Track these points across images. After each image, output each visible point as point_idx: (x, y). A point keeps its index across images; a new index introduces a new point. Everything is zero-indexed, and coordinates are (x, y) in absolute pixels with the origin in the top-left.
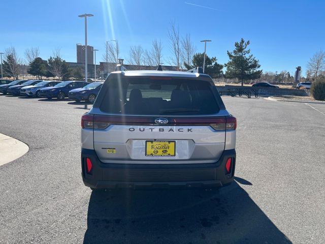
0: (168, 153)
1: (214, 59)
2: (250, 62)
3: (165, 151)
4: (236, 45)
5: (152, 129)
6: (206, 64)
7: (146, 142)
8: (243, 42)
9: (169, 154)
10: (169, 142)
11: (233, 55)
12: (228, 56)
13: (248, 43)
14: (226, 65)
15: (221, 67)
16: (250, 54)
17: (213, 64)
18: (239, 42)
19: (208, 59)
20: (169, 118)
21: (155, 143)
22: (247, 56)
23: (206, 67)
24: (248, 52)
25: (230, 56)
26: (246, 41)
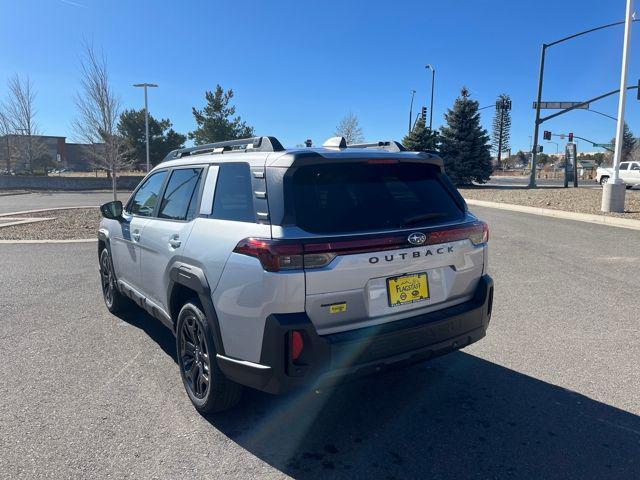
0: (420, 295)
1: (167, 123)
2: (238, 131)
3: (415, 293)
4: (209, 97)
5: (403, 255)
6: (151, 133)
7: (387, 280)
8: (220, 91)
9: (421, 297)
10: (419, 274)
11: (204, 115)
12: (195, 119)
13: (230, 93)
14: (192, 137)
15: (183, 139)
16: (235, 116)
17: (165, 133)
18: (214, 91)
19: (153, 123)
20: (426, 232)
21: (400, 281)
22: (231, 119)
23: (150, 138)
24: (232, 111)
25: (199, 118)
26: (225, 91)
